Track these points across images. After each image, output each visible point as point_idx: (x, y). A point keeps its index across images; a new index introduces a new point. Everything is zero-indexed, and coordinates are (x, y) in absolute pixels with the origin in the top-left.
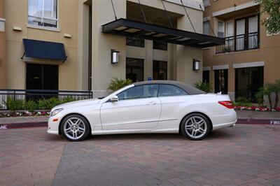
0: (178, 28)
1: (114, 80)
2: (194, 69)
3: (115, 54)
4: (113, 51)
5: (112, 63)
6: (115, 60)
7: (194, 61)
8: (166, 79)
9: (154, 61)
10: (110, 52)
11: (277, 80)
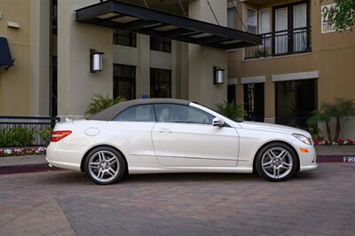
0: (190, 17)
1: (97, 98)
2: (215, 82)
3: (96, 57)
4: (93, 53)
5: (92, 71)
6: (96, 67)
7: (215, 70)
8: (170, 97)
9: (151, 69)
10: (88, 54)
11: (337, 99)
